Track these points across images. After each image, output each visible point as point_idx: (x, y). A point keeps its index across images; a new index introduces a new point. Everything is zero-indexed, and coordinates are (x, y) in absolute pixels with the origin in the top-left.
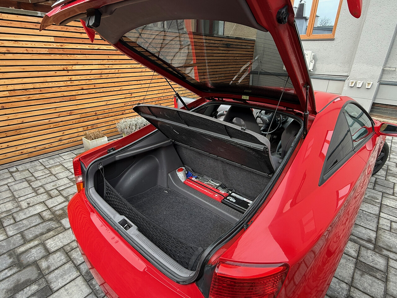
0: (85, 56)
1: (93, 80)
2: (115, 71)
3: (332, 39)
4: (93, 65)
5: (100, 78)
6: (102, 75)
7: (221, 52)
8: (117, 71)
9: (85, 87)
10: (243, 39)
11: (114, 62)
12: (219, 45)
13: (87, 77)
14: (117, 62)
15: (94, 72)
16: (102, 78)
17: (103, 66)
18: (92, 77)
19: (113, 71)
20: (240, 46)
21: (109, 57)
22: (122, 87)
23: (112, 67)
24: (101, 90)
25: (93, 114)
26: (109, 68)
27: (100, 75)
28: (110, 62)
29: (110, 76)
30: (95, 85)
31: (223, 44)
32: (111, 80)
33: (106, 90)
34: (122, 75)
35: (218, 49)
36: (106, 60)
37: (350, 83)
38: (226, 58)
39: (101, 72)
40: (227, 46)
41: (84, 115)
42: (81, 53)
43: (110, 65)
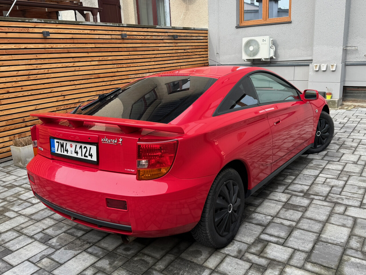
0: (10, 56)
1: (20, 82)
2: (44, 71)
3: (289, 22)
4: (19, 65)
5: (28, 79)
6: (30, 76)
7: (167, 45)
8: (46, 71)
9: (11, 90)
10: (192, 29)
11: (42, 61)
12: (164, 37)
13: (13, 79)
14: (47, 61)
15: (20, 73)
16: (29, 79)
17: (32, 67)
18: (19, 78)
19: (42, 71)
20: (189, 37)
21: (37, 56)
22: (54, 88)
23: (41, 67)
24: (30, 93)
25: (21, 120)
26: (38, 68)
27: (28, 76)
28: (39, 62)
29: (39, 76)
30: (23, 87)
31: (168, 36)
32: (40, 81)
33: (35, 93)
34: (53, 75)
35: (163, 42)
36: (34, 60)
37: (314, 68)
38: (174, 51)
39: (28, 72)
40: (174, 38)
41: (10, 122)
42: (6, 54)
43: (39, 65)
